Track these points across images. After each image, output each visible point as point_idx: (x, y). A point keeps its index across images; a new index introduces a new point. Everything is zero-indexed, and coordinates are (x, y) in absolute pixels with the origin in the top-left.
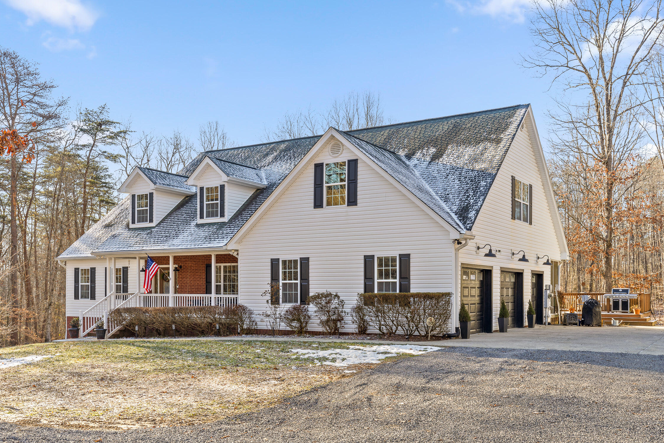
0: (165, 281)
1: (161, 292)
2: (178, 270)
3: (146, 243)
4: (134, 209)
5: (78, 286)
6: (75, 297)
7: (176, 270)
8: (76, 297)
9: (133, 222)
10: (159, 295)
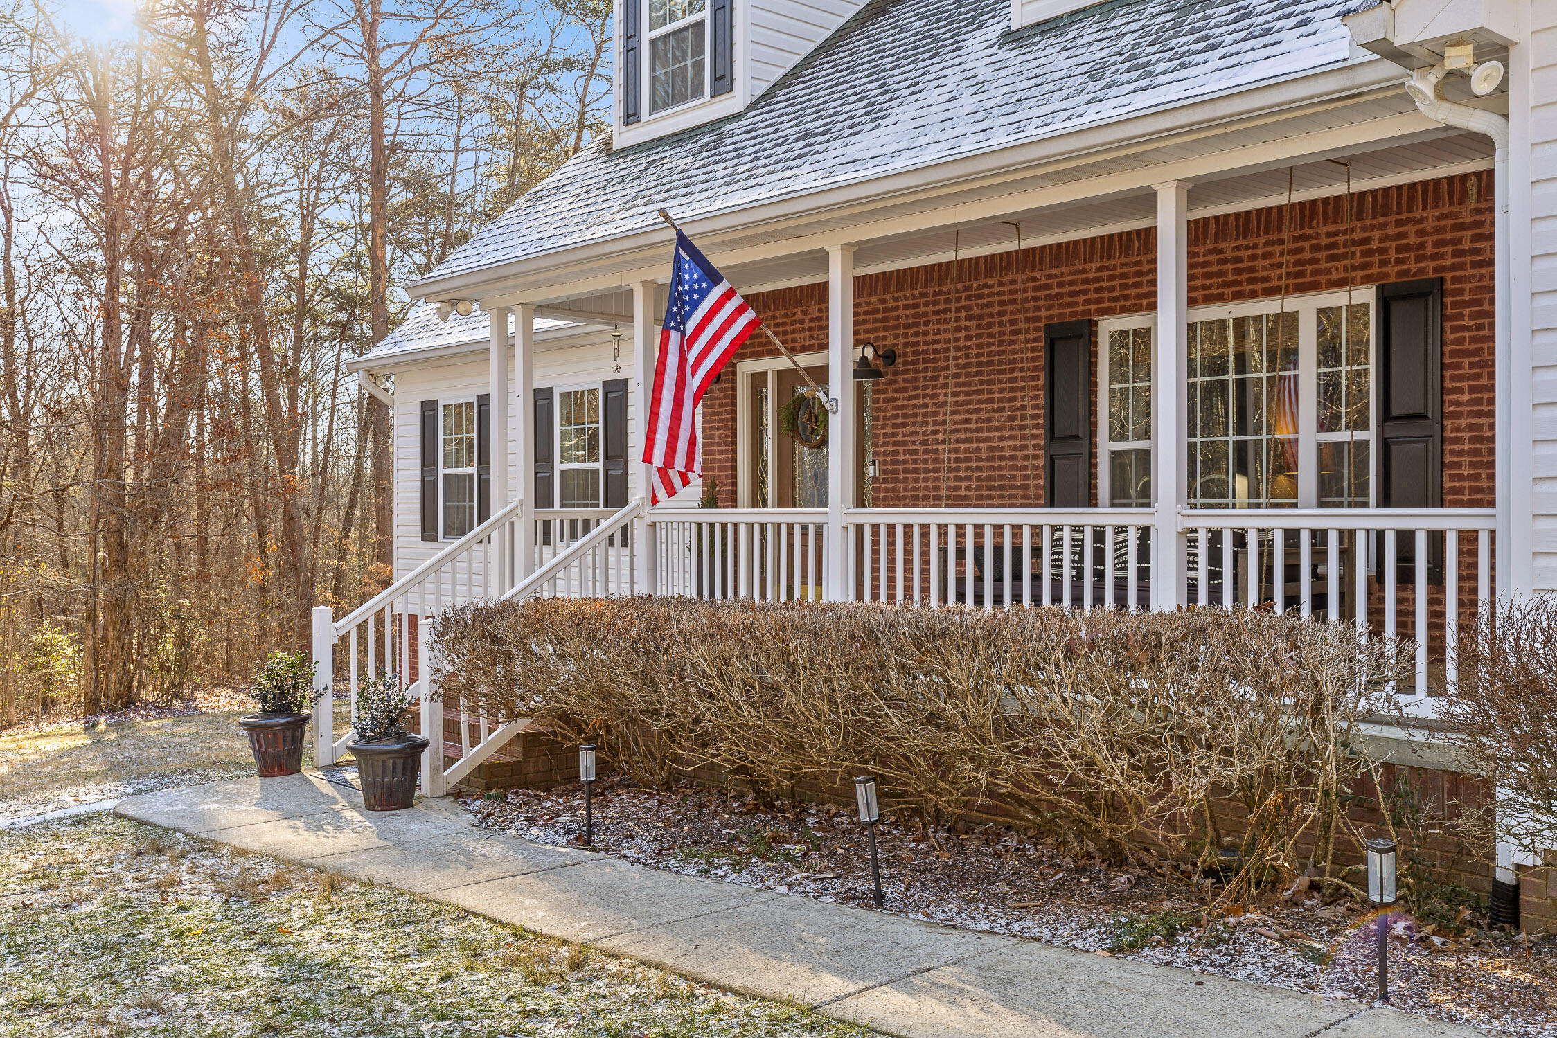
0: (806, 442)
1: (787, 498)
2: (877, 373)
3: (683, 191)
4: (632, 43)
5: (435, 482)
6: (424, 530)
7: (863, 370)
8: (428, 532)
9: (631, 116)
10: (772, 514)
